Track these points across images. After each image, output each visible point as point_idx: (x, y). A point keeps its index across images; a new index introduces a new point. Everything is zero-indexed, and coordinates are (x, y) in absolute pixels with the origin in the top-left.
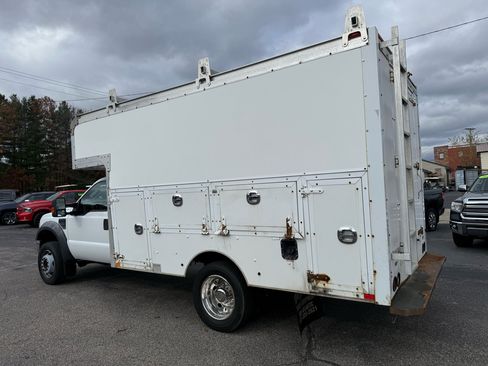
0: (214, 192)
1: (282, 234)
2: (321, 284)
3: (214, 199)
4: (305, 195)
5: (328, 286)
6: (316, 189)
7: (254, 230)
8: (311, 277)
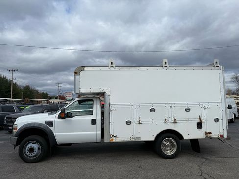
0: (171, 107)
1: (198, 121)
2: (209, 135)
3: (170, 109)
4: (205, 108)
5: (211, 135)
6: (208, 107)
7: (188, 120)
8: (206, 133)
